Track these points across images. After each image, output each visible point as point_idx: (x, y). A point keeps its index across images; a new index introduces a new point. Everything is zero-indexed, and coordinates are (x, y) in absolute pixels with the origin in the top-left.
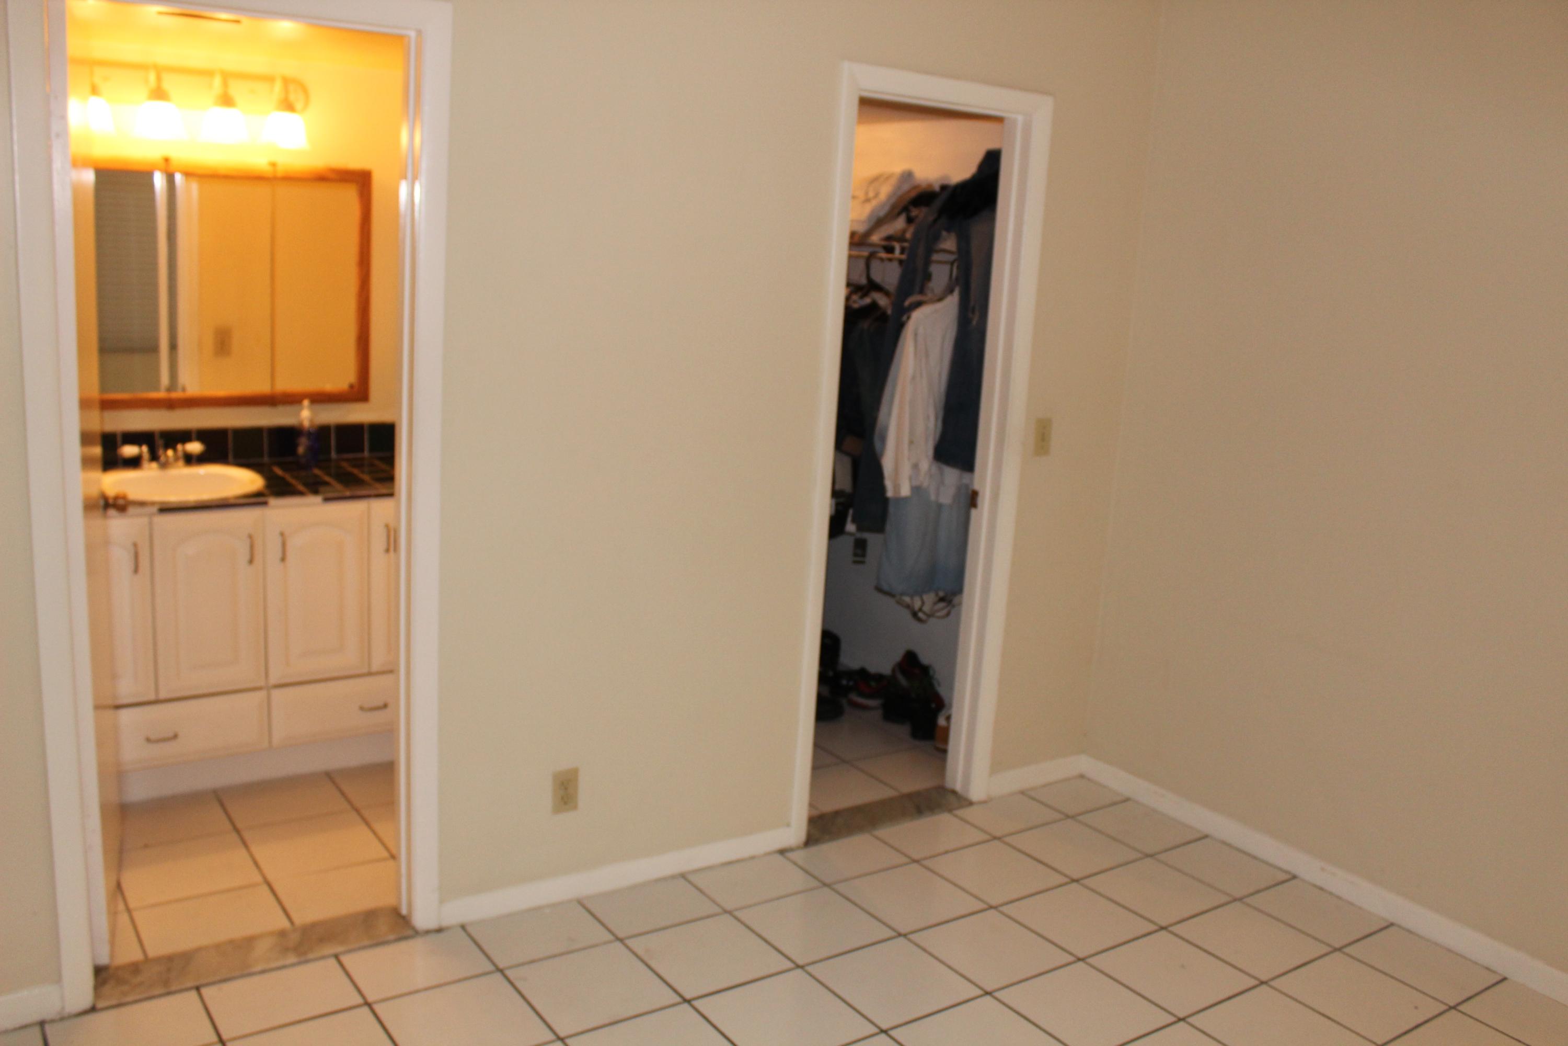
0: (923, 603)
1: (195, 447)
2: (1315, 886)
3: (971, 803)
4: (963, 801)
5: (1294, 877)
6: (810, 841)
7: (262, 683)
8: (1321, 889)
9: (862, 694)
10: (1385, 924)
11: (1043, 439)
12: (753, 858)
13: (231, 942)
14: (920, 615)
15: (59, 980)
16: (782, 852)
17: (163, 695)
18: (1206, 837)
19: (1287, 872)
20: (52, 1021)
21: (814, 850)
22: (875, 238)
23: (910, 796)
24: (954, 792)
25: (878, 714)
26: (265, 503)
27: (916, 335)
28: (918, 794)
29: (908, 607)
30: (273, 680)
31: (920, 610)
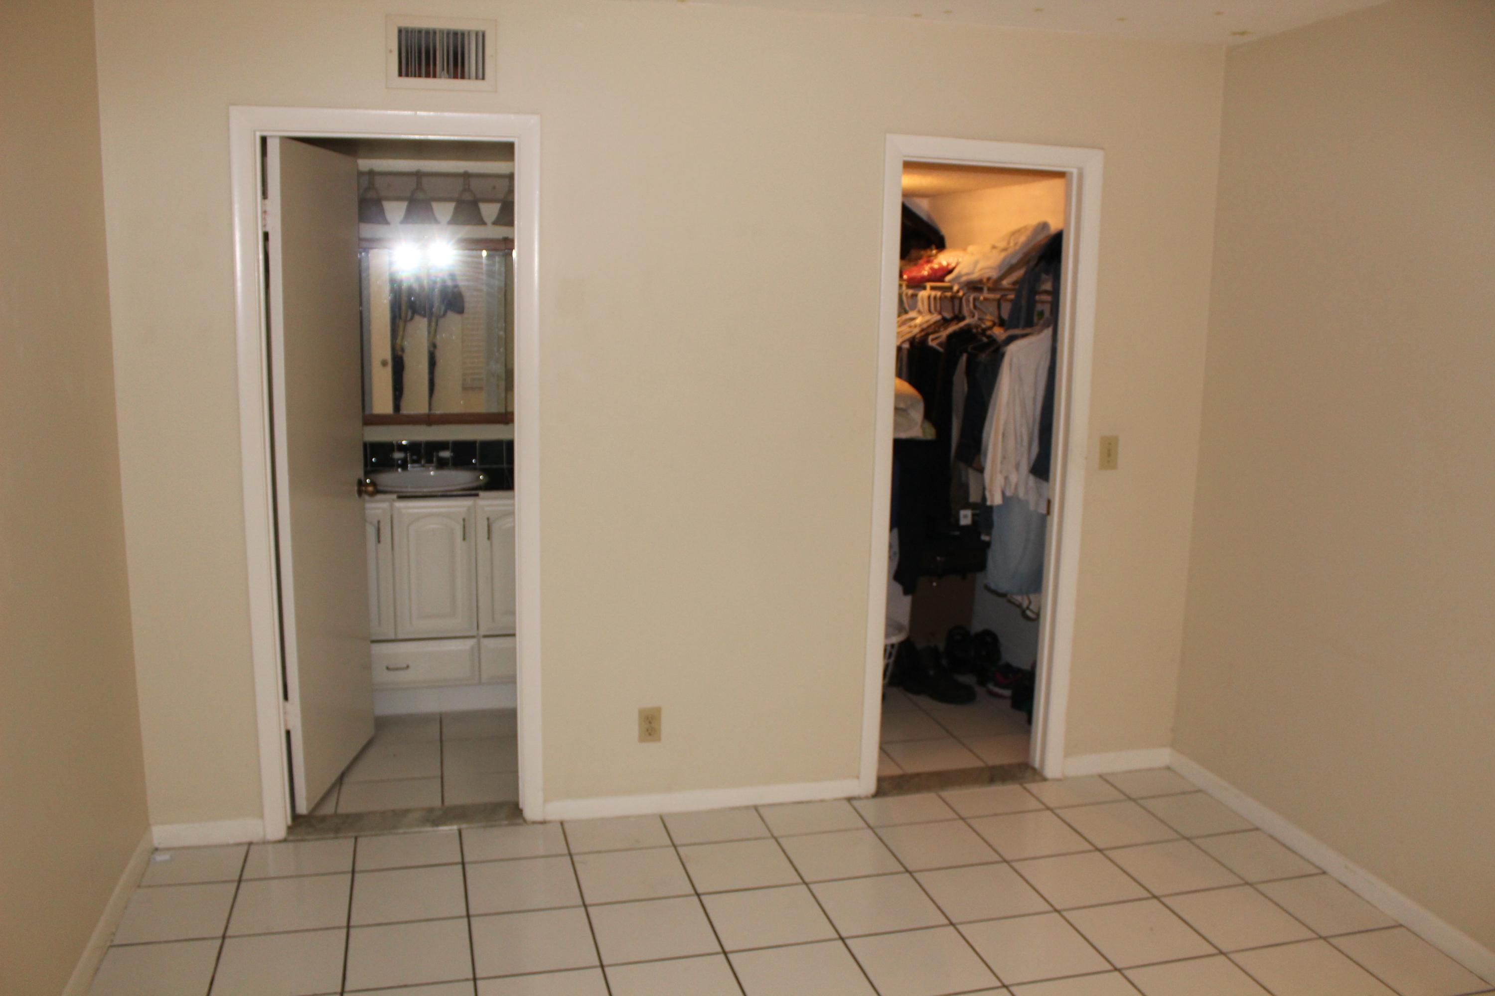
0: (1030, 603)
1: (446, 454)
2: (1340, 883)
3: (1045, 779)
4: (1038, 775)
5: (1324, 873)
6: (880, 792)
7: (474, 633)
8: (1345, 886)
9: (997, 685)
10: (1393, 924)
11: (1109, 455)
12: (822, 801)
13: (394, 811)
14: (1028, 613)
15: (262, 816)
16: (849, 799)
17: (400, 636)
18: (1257, 829)
19: (1318, 867)
20: (257, 844)
21: (880, 801)
22: (1005, 283)
23: (992, 768)
24: (1034, 769)
25: (1008, 703)
26: (477, 495)
27: (1011, 365)
28: (1001, 767)
29: (1019, 606)
30: (483, 631)
31: (1028, 608)
